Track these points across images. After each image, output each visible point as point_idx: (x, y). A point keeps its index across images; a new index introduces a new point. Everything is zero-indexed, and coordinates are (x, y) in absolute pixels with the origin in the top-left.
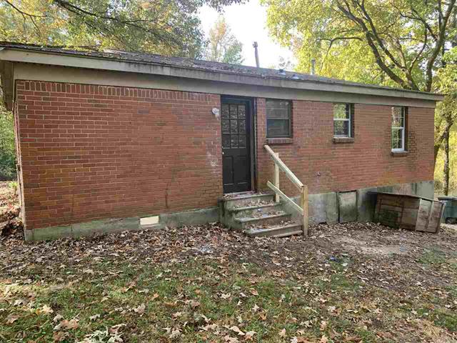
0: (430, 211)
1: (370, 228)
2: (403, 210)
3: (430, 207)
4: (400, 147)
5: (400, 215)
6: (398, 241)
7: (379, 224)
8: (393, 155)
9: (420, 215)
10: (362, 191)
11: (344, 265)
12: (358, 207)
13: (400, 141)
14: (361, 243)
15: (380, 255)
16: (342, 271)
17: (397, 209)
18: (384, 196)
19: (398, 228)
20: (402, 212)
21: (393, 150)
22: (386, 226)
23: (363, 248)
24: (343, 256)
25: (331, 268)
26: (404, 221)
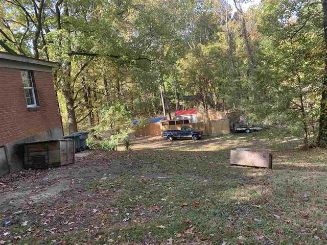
0: (67, 149)
1: (24, 176)
2: (48, 153)
3: (67, 145)
4: (33, 103)
5: (46, 157)
6: (55, 179)
7: (30, 169)
8: (29, 110)
9: (62, 153)
10: (9, 146)
11: (25, 224)
12: (9, 160)
13: (32, 99)
14: (28, 193)
15: (51, 198)
16: (26, 233)
17: (44, 153)
18: (29, 146)
19: (48, 168)
20: (48, 155)
21: (29, 106)
22: (37, 169)
23: (33, 198)
24: (18, 214)
25: (12, 234)
26: (51, 161)
